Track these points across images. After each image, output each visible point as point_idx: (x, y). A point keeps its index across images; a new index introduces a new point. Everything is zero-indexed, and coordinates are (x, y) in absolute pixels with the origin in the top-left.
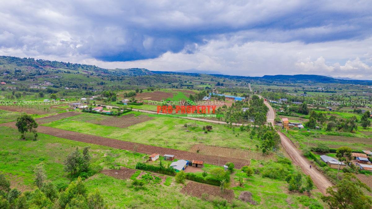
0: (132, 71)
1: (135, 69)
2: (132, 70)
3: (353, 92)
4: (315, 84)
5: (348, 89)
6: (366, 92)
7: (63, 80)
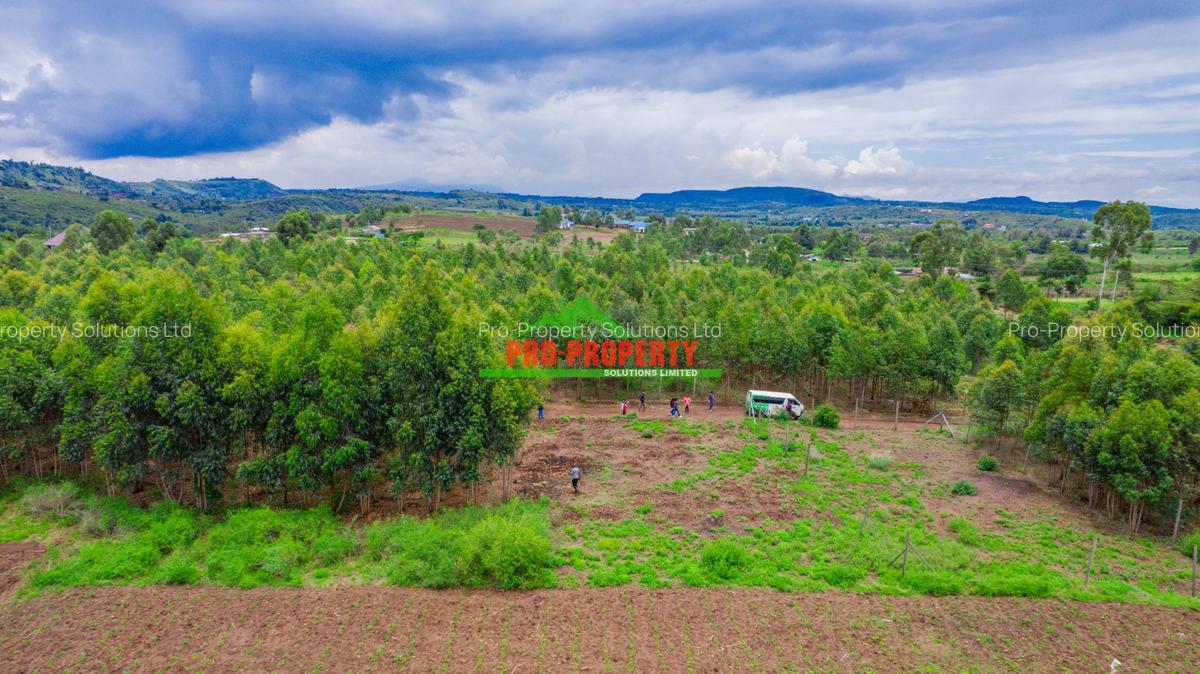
0: (214, 186)
1: (223, 179)
2: (214, 183)
3: (889, 223)
4: (791, 210)
5: (876, 217)
6: (917, 222)
7: (16, 208)
